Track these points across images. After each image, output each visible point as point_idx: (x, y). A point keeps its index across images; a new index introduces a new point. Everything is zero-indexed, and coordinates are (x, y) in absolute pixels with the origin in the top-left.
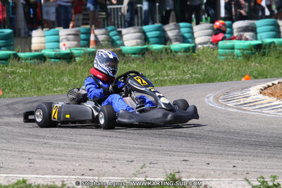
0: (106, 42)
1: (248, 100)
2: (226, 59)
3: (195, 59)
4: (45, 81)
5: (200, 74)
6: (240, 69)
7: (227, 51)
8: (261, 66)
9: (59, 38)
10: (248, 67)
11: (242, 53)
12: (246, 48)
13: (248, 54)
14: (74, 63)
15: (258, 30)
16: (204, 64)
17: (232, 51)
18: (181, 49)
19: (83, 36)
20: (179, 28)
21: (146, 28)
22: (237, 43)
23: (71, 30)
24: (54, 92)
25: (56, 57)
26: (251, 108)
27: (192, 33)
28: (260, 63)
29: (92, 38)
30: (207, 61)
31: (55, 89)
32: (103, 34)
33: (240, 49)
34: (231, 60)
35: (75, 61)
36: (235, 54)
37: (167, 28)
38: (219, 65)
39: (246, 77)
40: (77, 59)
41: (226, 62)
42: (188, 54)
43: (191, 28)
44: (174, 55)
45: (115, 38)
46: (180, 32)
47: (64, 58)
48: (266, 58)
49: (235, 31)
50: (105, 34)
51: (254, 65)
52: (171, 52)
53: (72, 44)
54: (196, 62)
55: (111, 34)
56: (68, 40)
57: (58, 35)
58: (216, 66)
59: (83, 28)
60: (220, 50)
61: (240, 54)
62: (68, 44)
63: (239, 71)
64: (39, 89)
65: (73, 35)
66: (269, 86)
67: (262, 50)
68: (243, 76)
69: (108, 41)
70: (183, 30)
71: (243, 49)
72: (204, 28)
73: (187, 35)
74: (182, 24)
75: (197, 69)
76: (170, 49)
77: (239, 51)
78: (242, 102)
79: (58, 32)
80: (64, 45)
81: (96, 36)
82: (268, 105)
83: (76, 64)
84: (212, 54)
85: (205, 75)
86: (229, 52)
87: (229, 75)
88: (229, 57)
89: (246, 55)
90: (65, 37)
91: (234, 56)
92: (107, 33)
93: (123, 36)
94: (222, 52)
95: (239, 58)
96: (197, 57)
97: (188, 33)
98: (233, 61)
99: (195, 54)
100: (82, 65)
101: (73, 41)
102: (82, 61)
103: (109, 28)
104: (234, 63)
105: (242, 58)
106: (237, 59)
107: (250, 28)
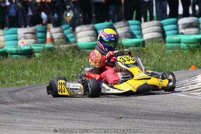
0: (62, 40)
1: (195, 86)
2: (173, 52)
3: (145, 53)
4: (8, 75)
5: (150, 66)
6: (187, 61)
7: (174, 44)
9: (17, 37)
10: (194, 59)
11: (187, 46)
12: (191, 41)
13: (194, 47)
14: (33, 58)
16: (152, 57)
17: (178, 44)
19: (39, 35)
20: (128, 25)
21: (97, 26)
23: (29, 29)
24: (18, 84)
25: (17, 53)
26: (198, 94)
27: (141, 30)
29: (48, 36)
30: (156, 54)
31: (18, 82)
32: (58, 32)
33: (186, 43)
34: (178, 53)
35: (35, 56)
36: (182, 47)
38: (167, 57)
39: (193, 67)
40: (37, 55)
41: (173, 55)
42: (138, 48)
43: (140, 25)
45: (69, 36)
46: (129, 29)
47: (24, 54)
49: (180, 27)
50: (60, 32)
51: (199, 57)
53: (29, 42)
54: (146, 55)
55: (66, 32)
56: (25, 38)
57: (16, 33)
58: (164, 59)
59: (39, 27)
60: (167, 44)
61: (187, 47)
62: (26, 41)
63: (185, 62)
64: (3, 82)
65: (30, 33)
68: (190, 67)
69: (63, 38)
70: (132, 27)
71: (189, 43)
72: (151, 25)
73: (135, 32)
75: (147, 62)
76: (121, 44)
77: (185, 44)
78: (190, 89)
79: (16, 31)
80: (23, 43)
81: (51, 34)
83: (36, 59)
84: (161, 48)
85: (155, 66)
86: (176, 46)
87: (176, 66)
88: (176, 50)
89: (192, 48)
90: (23, 35)
91: (181, 49)
92: (62, 32)
93: (76, 33)
94: (170, 46)
95: (185, 51)
96: (146, 51)
97: (136, 30)
98: (180, 53)
99: (144, 48)
100: (42, 60)
101: (31, 39)
102: (41, 56)
103: (64, 27)
104: (181, 55)
105: (188, 51)
106: (183, 52)
107: (195, 24)
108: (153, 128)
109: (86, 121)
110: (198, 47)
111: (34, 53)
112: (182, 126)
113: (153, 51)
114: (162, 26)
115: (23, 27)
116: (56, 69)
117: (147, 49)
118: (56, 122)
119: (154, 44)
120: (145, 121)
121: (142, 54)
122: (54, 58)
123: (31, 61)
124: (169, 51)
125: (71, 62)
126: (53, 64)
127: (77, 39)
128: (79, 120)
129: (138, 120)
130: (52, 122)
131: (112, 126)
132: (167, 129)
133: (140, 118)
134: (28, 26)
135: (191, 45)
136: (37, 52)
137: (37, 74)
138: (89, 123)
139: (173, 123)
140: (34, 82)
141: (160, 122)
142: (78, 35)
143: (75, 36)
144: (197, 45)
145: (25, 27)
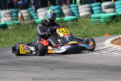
0: (28, 17)
1: (104, 47)
2: (95, 24)
3: (78, 25)
5: (80, 33)
6: (104, 30)
7: (96, 20)
8: (116, 28)
9: (0, 16)
10: (109, 29)
13: (109, 21)
14: (7, 30)
15: (116, 7)
16: (82, 28)
17: (99, 19)
18: (70, 19)
19: (14, 14)
20: (70, 7)
22: (102, 15)
23: (8, 11)
26: (105, 52)
27: (78, 10)
28: (115, 26)
30: (85, 26)
33: (103, 19)
35: (8, 28)
36: (101, 21)
37: (63, 8)
38: (91, 28)
40: (9, 28)
41: (96, 26)
42: (74, 22)
43: (77, 7)
44: (65, 23)
46: (71, 10)
48: (119, 23)
49: (103, 8)
50: (27, 13)
51: (112, 27)
52: (64, 21)
53: (8, 19)
54: (78, 26)
55: (31, 12)
56: (5, 17)
58: (90, 29)
59: (14, 10)
60: (92, 19)
62: (5, 19)
63: (103, 31)
65: (8, 13)
66: (117, 39)
67: (116, 19)
68: (105, 34)
69: (30, 16)
70: (73, 9)
71: (105, 19)
72: (85, 7)
73: (75, 12)
74: (71, 5)
75: (79, 31)
76: (63, 20)
77: (103, 20)
78: (101, 49)
80: (3, 20)
81: (21, 14)
82: (115, 50)
83: (9, 31)
84: (88, 22)
85: (83, 34)
86: (97, 20)
87: (97, 34)
88: (98, 23)
89: (107, 21)
90: (4, 15)
91: (100, 22)
92: (29, 12)
93: (38, 13)
94: (93, 20)
95: (103, 24)
96: (79, 24)
97: (75, 10)
98: (100, 25)
99: (77, 22)
100: (12, 31)
101: (9, 17)
102: (12, 29)
103: (30, 9)
104: (100, 27)
105: (104, 24)
106: (102, 24)
107: (112, 6)
108: (74, 75)
109: (32, 71)
110: (111, 21)
111: (8, 26)
112: (92, 74)
113: (83, 24)
114: (91, 7)
115: (4, 9)
116: (21, 37)
117: (79, 23)
118: (13, 72)
119: (84, 19)
120: (69, 71)
121: (76, 26)
122: (20, 29)
123: (5, 31)
124: (93, 23)
125: (31, 32)
126: (19, 33)
127: (38, 16)
128: (27, 71)
129: (65, 70)
130: (10, 72)
131: (48, 75)
132: (82, 76)
133: (66, 69)
134: (7, 9)
135: (107, 20)
136: (9, 26)
137: (9, 40)
138: (34, 73)
139: (87, 72)
140: (6, 45)
141: (78, 71)
142: (39, 14)
143: (37, 15)
144: (111, 20)
145: (6, 9)
